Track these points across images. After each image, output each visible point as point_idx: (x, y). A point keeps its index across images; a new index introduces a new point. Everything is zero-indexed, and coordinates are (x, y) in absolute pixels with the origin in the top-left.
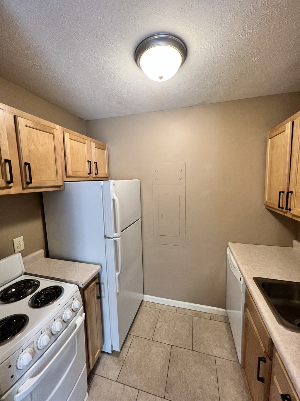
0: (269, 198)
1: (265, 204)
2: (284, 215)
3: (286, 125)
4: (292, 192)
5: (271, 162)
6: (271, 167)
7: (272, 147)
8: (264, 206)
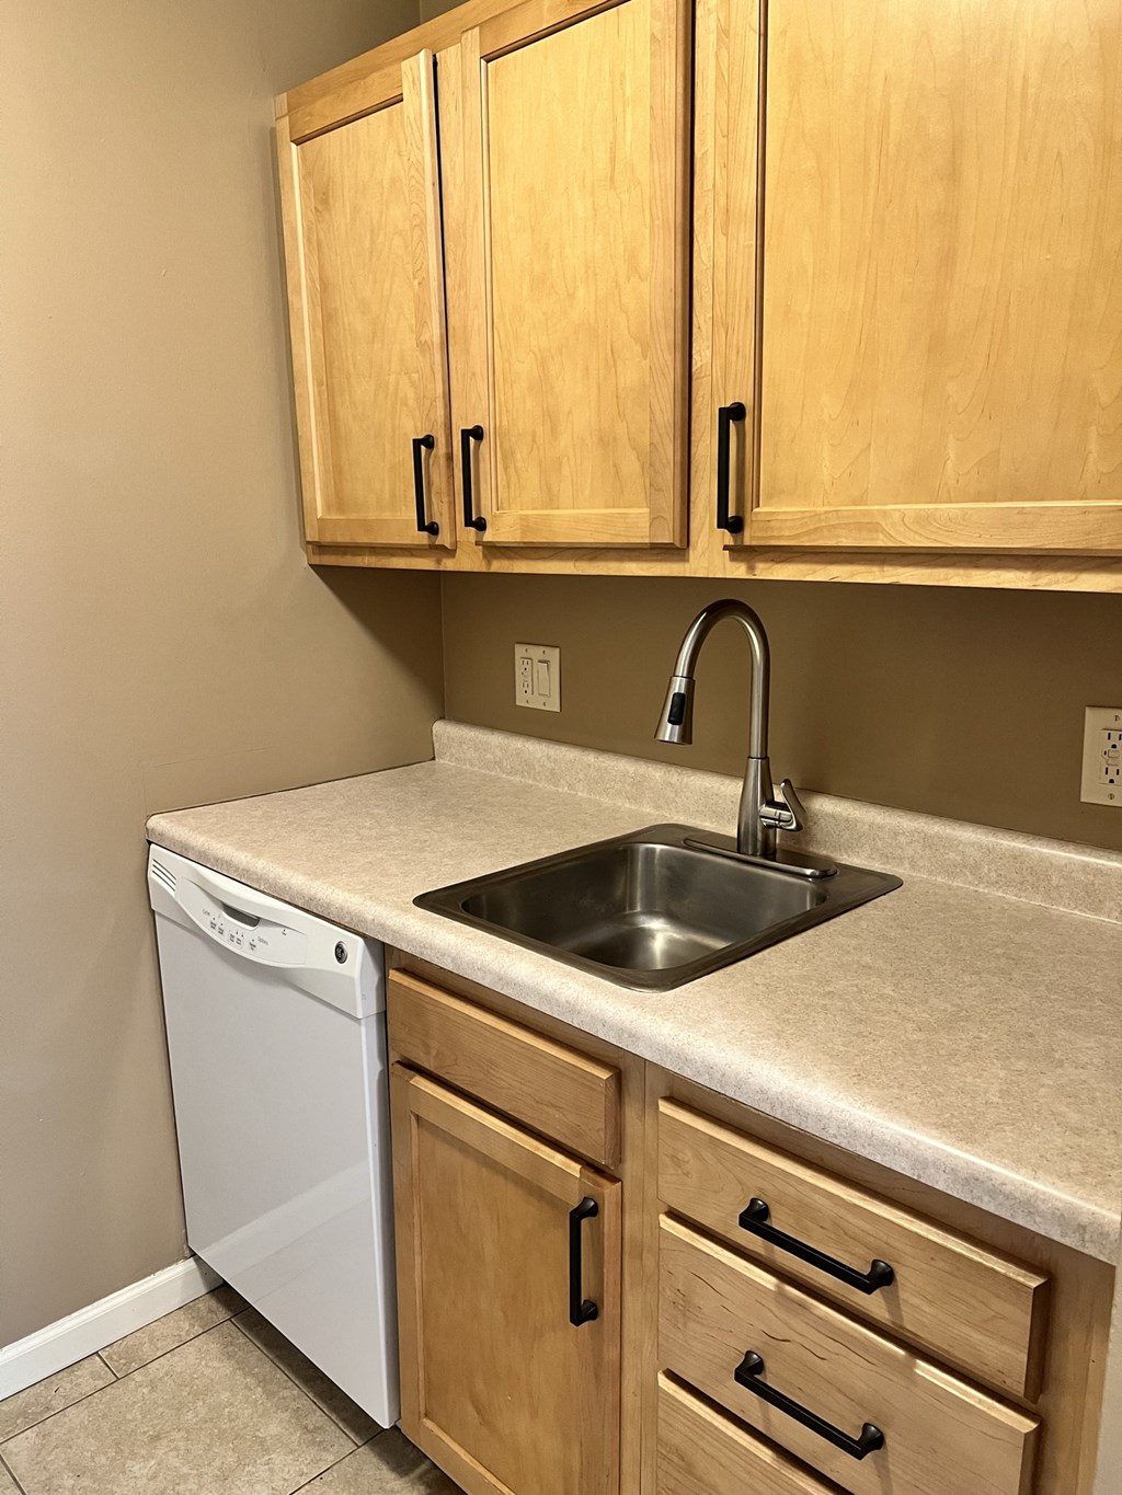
0: (338, 500)
1: (312, 536)
2: (442, 568)
3: (405, 64)
4: (477, 433)
5: (324, 289)
6: (327, 318)
7: (322, 199)
8: (303, 560)
